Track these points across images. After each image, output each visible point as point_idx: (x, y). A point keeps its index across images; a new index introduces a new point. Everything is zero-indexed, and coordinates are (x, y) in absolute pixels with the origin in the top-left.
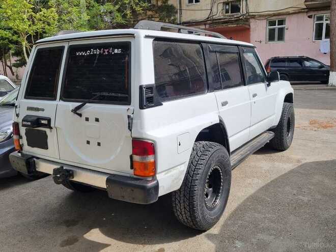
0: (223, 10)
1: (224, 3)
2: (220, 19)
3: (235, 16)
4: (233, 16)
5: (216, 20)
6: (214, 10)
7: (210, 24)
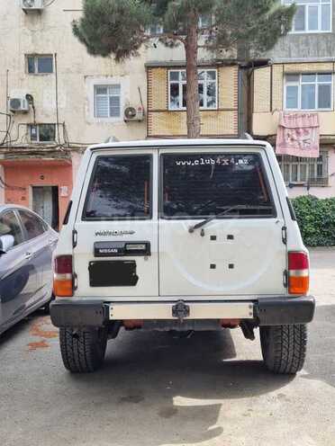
0: (27, 134)
1: (28, 125)
2: (23, 148)
3: (49, 146)
4: (44, 145)
5: (16, 148)
6: (13, 133)
7: (5, 153)
